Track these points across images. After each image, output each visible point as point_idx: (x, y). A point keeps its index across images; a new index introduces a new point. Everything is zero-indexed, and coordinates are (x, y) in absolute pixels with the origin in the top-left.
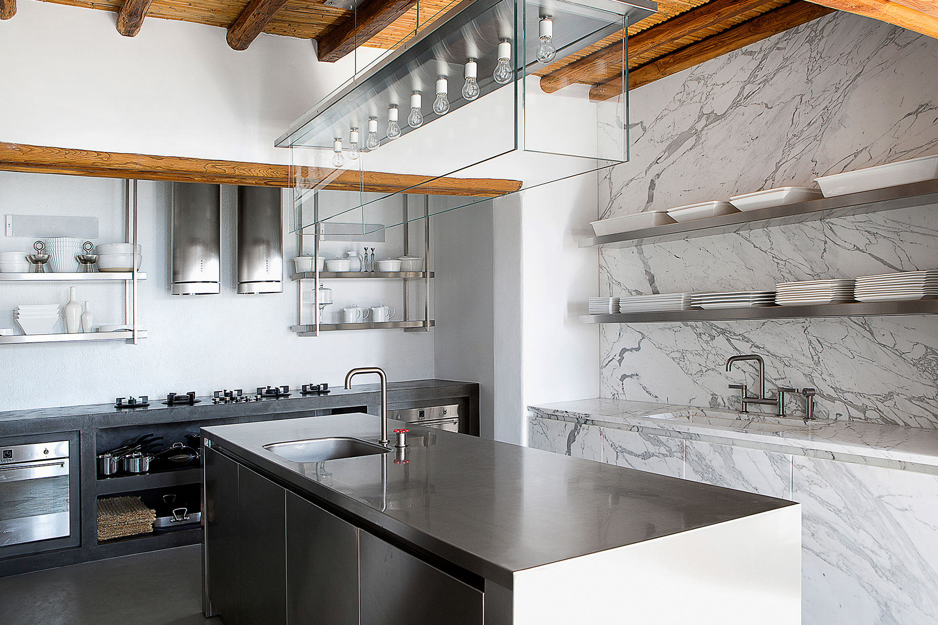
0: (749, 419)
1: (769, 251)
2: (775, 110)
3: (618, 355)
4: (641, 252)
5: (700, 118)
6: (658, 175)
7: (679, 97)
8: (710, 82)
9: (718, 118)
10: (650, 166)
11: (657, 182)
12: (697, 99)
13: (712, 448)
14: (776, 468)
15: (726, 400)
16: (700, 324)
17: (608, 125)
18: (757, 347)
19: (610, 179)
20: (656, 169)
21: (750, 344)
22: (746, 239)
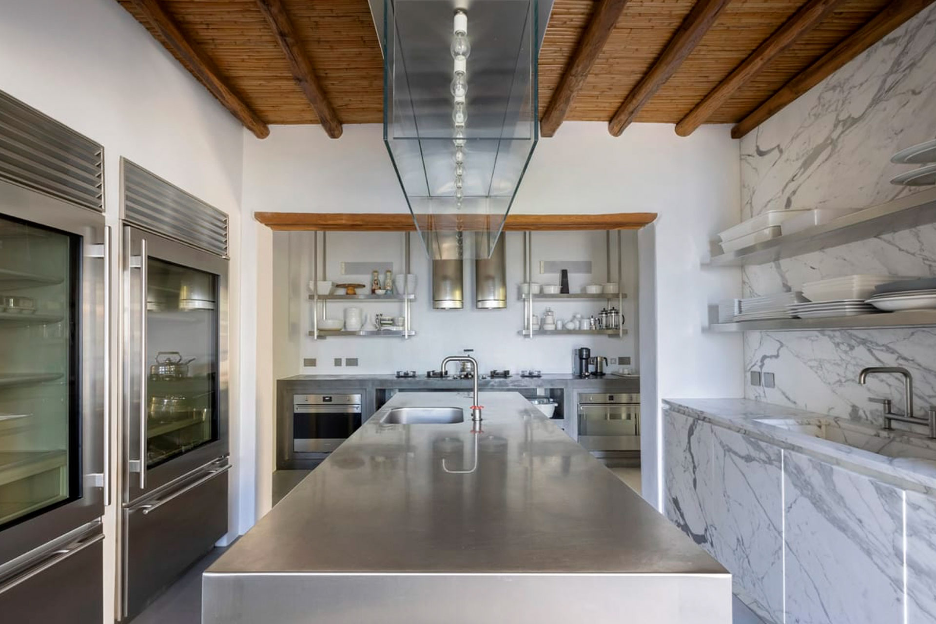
0: (889, 438)
1: (919, 252)
2: (924, 95)
3: (759, 361)
4: (778, 267)
5: (836, 126)
6: (794, 192)
7: (814, 112)
8: (846, 87)
9: (855, 121)
10: (787, 185)
11: (793, 199)
12: (833, 107)
13: (811, 465)
14: (884, 502)
15: (868, 413)
16: (838, 334)
17: (749, 155)
18: (905, 359)
19: (751, 203)
20: (792, 186)
21: (895, 356)
22: (889, 242)
